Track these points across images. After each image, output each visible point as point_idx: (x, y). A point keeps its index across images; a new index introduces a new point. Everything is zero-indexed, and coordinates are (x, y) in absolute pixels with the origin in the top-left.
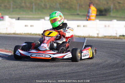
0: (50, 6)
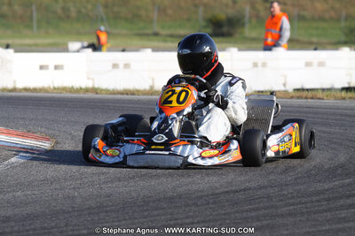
0: (79, 12)
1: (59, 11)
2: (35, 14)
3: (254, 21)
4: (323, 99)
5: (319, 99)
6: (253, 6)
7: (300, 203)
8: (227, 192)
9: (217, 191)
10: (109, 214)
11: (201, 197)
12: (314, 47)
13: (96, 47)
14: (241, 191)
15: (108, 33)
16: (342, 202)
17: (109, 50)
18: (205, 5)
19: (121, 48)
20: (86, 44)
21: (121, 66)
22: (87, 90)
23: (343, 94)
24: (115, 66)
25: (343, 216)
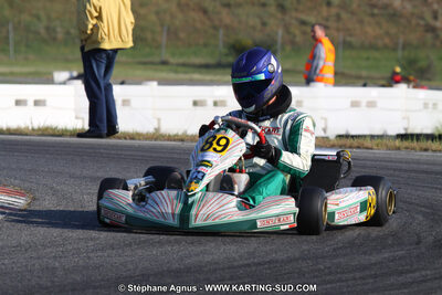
0: (68, 33)
1: (42, 31)
2: (11, 35)
3: (288, 48)
4: (372, 149)
5: (367, 148)
6: (287, 28)
7: (340, 280)
8: (249, 265)
9: (236, 264)
11: (215, 270)
12: (362, 82)
14: (265, 263)
16: (392, 280)
18: (227, 27)
20: (75, 74)
23: (398, 143)
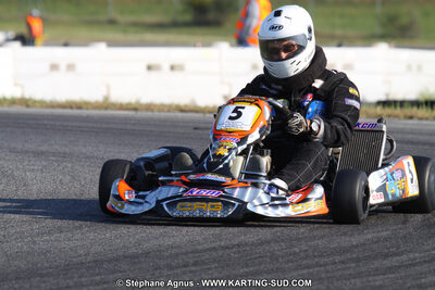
10: (46, 279)
13: (26, 40)
15: (44, 21)
17: (47, 44)
19: (63, 41)
21: (63, 67)
22: (13, 102)
24: (54, 67)
25: (377, 283)
